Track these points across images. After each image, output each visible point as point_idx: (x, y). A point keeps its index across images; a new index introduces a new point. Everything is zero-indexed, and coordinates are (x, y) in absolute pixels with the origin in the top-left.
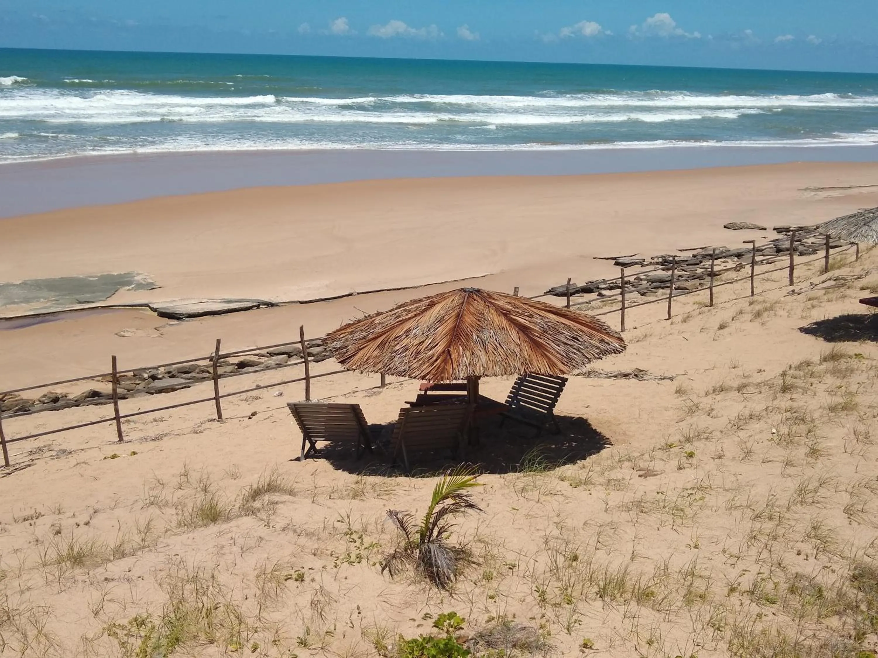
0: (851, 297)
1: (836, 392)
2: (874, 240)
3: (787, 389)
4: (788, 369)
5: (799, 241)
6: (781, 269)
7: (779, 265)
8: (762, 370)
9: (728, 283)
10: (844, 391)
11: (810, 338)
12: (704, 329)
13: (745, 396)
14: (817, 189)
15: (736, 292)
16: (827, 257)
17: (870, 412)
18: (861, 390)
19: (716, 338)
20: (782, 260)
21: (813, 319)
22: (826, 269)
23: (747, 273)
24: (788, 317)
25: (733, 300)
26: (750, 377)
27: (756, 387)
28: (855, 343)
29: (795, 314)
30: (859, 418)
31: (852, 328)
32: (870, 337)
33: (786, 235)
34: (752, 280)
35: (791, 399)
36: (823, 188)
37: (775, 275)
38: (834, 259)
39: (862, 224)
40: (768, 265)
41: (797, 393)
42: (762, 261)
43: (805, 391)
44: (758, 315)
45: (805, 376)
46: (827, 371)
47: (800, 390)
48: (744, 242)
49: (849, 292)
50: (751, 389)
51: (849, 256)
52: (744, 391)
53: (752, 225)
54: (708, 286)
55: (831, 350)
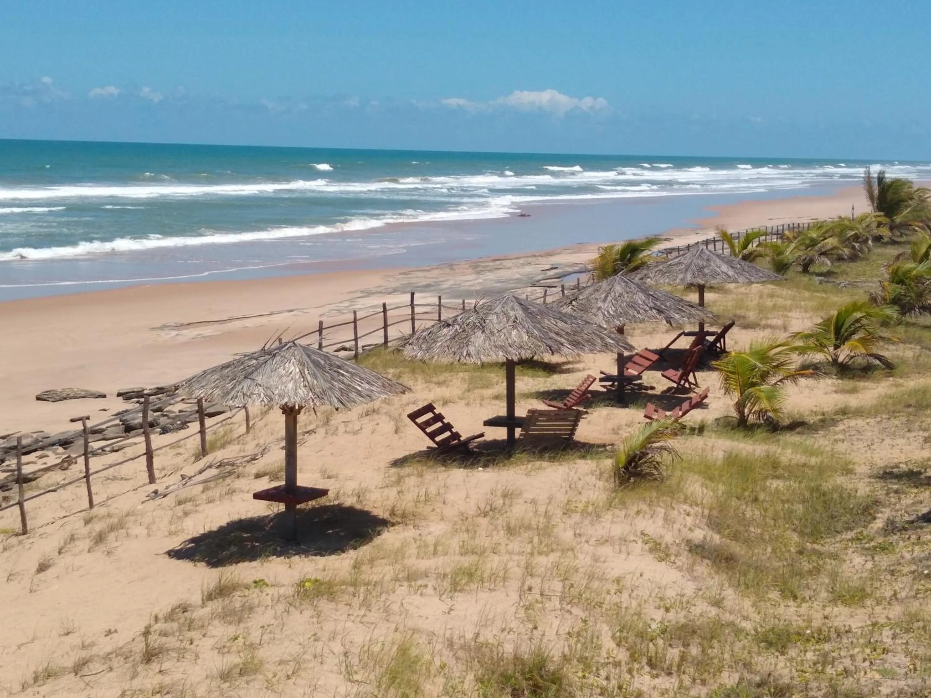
0: (242, 491)
1: (230, 648)
2: (263, 400)
3: (153, 656)
4: (153, 622)
5: (160, 410)
6: (132, 459)
7: (130, 452)
8: (113, 630)
9: (49, 491)
10: (241, 644)
11: (185, 565)
12: (14, 575)
13: (87, 679)
14: (180, 326)
15: (65, 505)
16: (202, 432)
17: (282, 670)
18: (266, 637)
19: (35, 588)
20: (136, 444)
21: (188, 534)
22: (204, 451)
23: (81, 472)
24: (149, 535)
25: (60, 518)
26: (94, 645)
27: (103, 661)
28: (254, 564)
29: (159, 529)
30: (266, 684)
31: (247, 539)
32: (275, 549)
33: (138, 402)
34: (88, 482)
35: (161, 672)
36: (189, 324)
37: (126, 469)
38: (215, 434)
39: (242, 377)
40: (114, 453)
41: (168, 659)
42: (102, 449)
43: (181, 653)
44: (100, 538)
45: (180, 630)
46: (214, 616)
47: (174, 654)
48: (72, 421)
49: (239, 484)
50: (95, 666)
51: (236, 426)
52: (85, 671)
53: (82, 391)
54: (17, 501)
55: (218, 580)
